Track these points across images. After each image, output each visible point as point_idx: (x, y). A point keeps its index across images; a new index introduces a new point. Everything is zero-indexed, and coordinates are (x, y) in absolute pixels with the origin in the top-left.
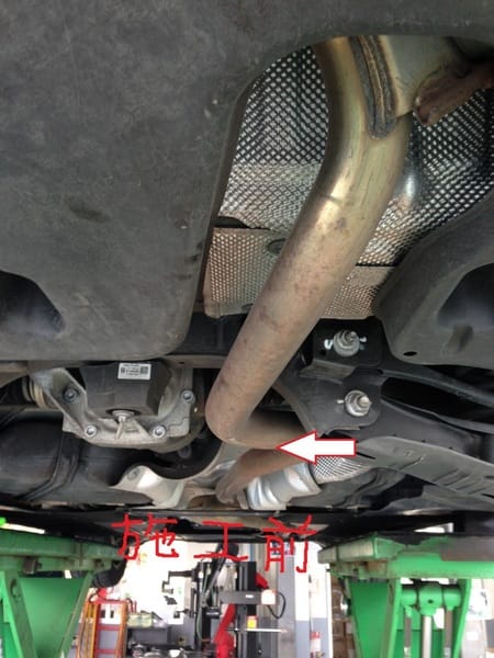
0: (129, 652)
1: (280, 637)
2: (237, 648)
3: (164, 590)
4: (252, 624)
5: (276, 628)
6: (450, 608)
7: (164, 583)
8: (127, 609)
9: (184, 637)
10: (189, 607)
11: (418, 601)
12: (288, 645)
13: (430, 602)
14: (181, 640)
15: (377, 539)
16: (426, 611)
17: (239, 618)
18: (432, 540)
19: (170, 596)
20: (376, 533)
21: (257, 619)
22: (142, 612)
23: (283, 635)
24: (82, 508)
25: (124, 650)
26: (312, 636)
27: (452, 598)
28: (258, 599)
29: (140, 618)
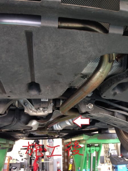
0: (10, 170)
1: (50, 164)
2: (39, 167)
3: (19, 153)
4: (43, 161)
5: (49, 161)
6: (97, 151)
7: (19, 152)
8: (9, 159)
9: (24, 165)
10: (26, 158)
11: (90, 150)
12: (52, 165)
13: (93, 150)
14: (24, 166)
15: (84, 135)
16: (92, 152)
17: (40, 159)
18: (96, 135)
19: (21, 155)
20: (84, 134)
21: (44, 159)
22: (14, 159)
23: (51, 163)
24: (12, 131)
25: (9, 169)
26: (58, 163)
27: (98, 148)
28: (45, 154)
29: (13, 161)
